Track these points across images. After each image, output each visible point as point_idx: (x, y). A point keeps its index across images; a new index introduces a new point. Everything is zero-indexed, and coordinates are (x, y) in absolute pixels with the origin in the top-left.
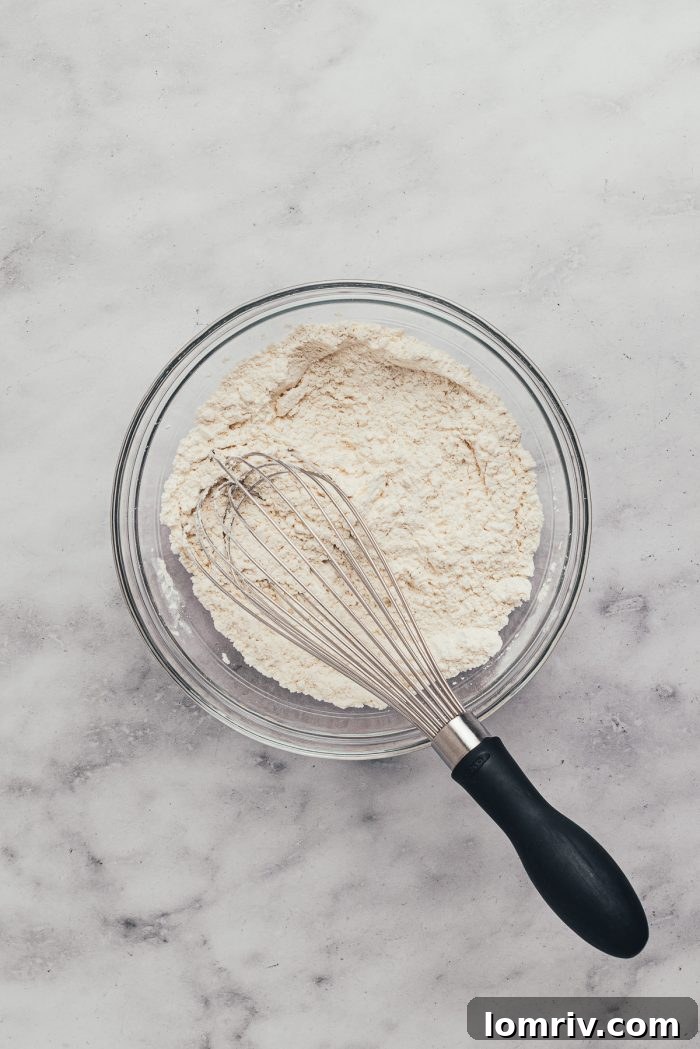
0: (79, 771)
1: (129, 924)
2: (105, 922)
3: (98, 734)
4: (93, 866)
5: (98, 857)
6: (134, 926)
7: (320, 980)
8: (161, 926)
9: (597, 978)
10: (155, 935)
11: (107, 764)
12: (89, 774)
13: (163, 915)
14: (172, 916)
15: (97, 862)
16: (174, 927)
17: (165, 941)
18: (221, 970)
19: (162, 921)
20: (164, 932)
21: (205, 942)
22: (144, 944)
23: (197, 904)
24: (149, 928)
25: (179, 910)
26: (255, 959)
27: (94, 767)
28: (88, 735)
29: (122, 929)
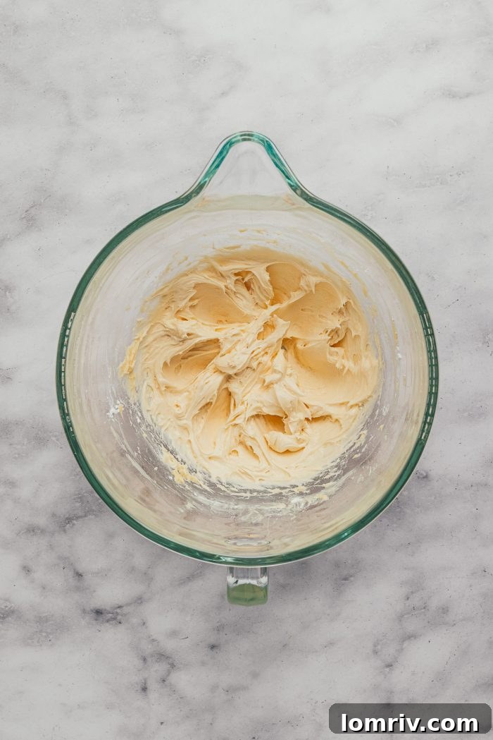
0: (69, 520)
1: (99, 612)
2: (84, 611)
3: (80, 498)
4: (77, 577)
5: (80, 572)
6: (101, 613)
7: (213, 647)
8: (117, 614)
9: (379, 647)
10: (115, 619)
11: (85, 516)
12: (75, 522)
13: (119, 607)
14: (124, 608)
15: (79, 575)
16: (125, 615)
17: (120, 623)
18: (153, 640)
19: (118, 611)
20: (119, 617)
21: (144, 623)
22: (107, 624)
23: (139, 600)
24: (110, 615)
25: (128, 605)
26: (174, 634)
27: (78, 518)
28: (74, 499)
29: (93, 615)
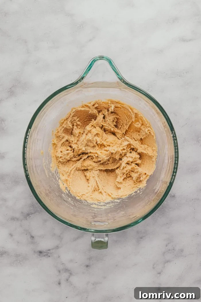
0: (28, 215)
1: (41, 252)
2: (35, 252)
3: (33, 206)
4: (32, 238)
5: (33, 235)
6: (42, 253)
7: (87, 266)
8: (48, 253)
9: (155, 266)
10: (47, 255)
11: (35, 213)
12: (31, 215)
13: (49, 250)
14: (51, 251)
15: (32, 237)
16: (51, 253)
17: (49, 256)
18: (63, 264)
19: (49, 252)
20: (49, 254)
21: (59, 257)
22: (44, 257)
23: (57, 247)
24: (45, 253)
25: (53, 249)
26: (71, 261)
27: (32, 214)
28: (30, 206)
29: (39, 253)
